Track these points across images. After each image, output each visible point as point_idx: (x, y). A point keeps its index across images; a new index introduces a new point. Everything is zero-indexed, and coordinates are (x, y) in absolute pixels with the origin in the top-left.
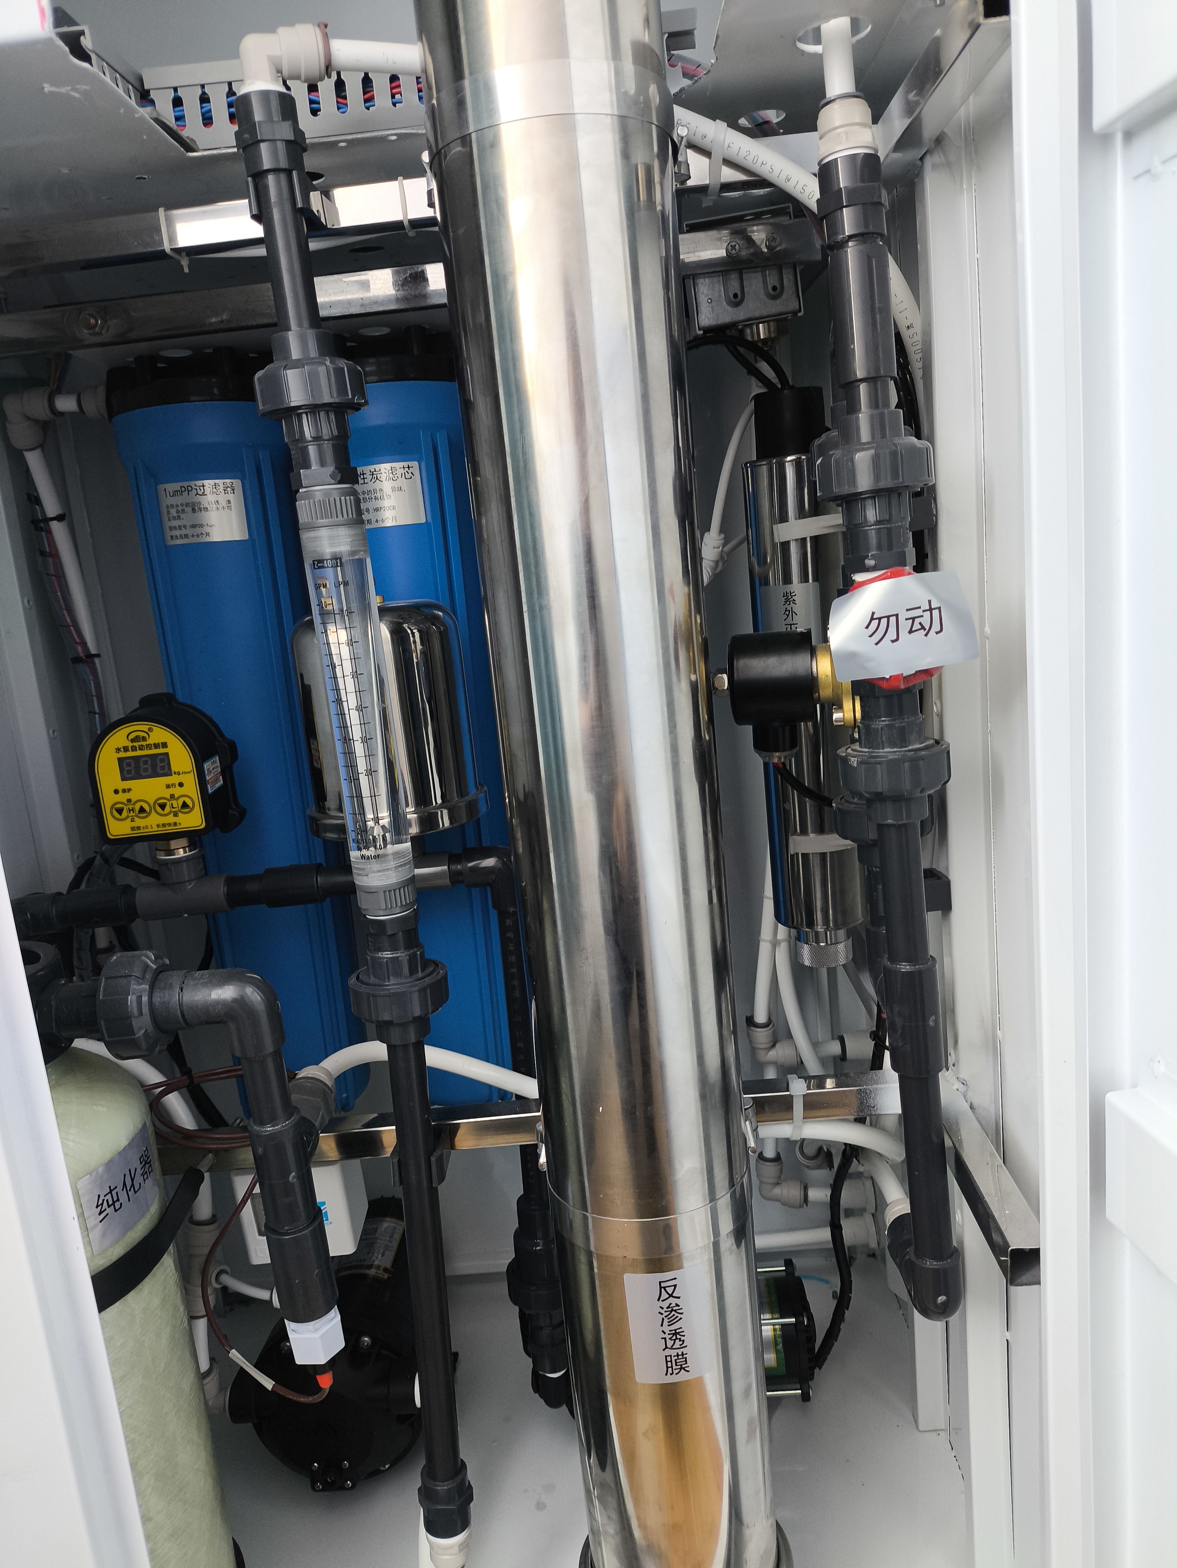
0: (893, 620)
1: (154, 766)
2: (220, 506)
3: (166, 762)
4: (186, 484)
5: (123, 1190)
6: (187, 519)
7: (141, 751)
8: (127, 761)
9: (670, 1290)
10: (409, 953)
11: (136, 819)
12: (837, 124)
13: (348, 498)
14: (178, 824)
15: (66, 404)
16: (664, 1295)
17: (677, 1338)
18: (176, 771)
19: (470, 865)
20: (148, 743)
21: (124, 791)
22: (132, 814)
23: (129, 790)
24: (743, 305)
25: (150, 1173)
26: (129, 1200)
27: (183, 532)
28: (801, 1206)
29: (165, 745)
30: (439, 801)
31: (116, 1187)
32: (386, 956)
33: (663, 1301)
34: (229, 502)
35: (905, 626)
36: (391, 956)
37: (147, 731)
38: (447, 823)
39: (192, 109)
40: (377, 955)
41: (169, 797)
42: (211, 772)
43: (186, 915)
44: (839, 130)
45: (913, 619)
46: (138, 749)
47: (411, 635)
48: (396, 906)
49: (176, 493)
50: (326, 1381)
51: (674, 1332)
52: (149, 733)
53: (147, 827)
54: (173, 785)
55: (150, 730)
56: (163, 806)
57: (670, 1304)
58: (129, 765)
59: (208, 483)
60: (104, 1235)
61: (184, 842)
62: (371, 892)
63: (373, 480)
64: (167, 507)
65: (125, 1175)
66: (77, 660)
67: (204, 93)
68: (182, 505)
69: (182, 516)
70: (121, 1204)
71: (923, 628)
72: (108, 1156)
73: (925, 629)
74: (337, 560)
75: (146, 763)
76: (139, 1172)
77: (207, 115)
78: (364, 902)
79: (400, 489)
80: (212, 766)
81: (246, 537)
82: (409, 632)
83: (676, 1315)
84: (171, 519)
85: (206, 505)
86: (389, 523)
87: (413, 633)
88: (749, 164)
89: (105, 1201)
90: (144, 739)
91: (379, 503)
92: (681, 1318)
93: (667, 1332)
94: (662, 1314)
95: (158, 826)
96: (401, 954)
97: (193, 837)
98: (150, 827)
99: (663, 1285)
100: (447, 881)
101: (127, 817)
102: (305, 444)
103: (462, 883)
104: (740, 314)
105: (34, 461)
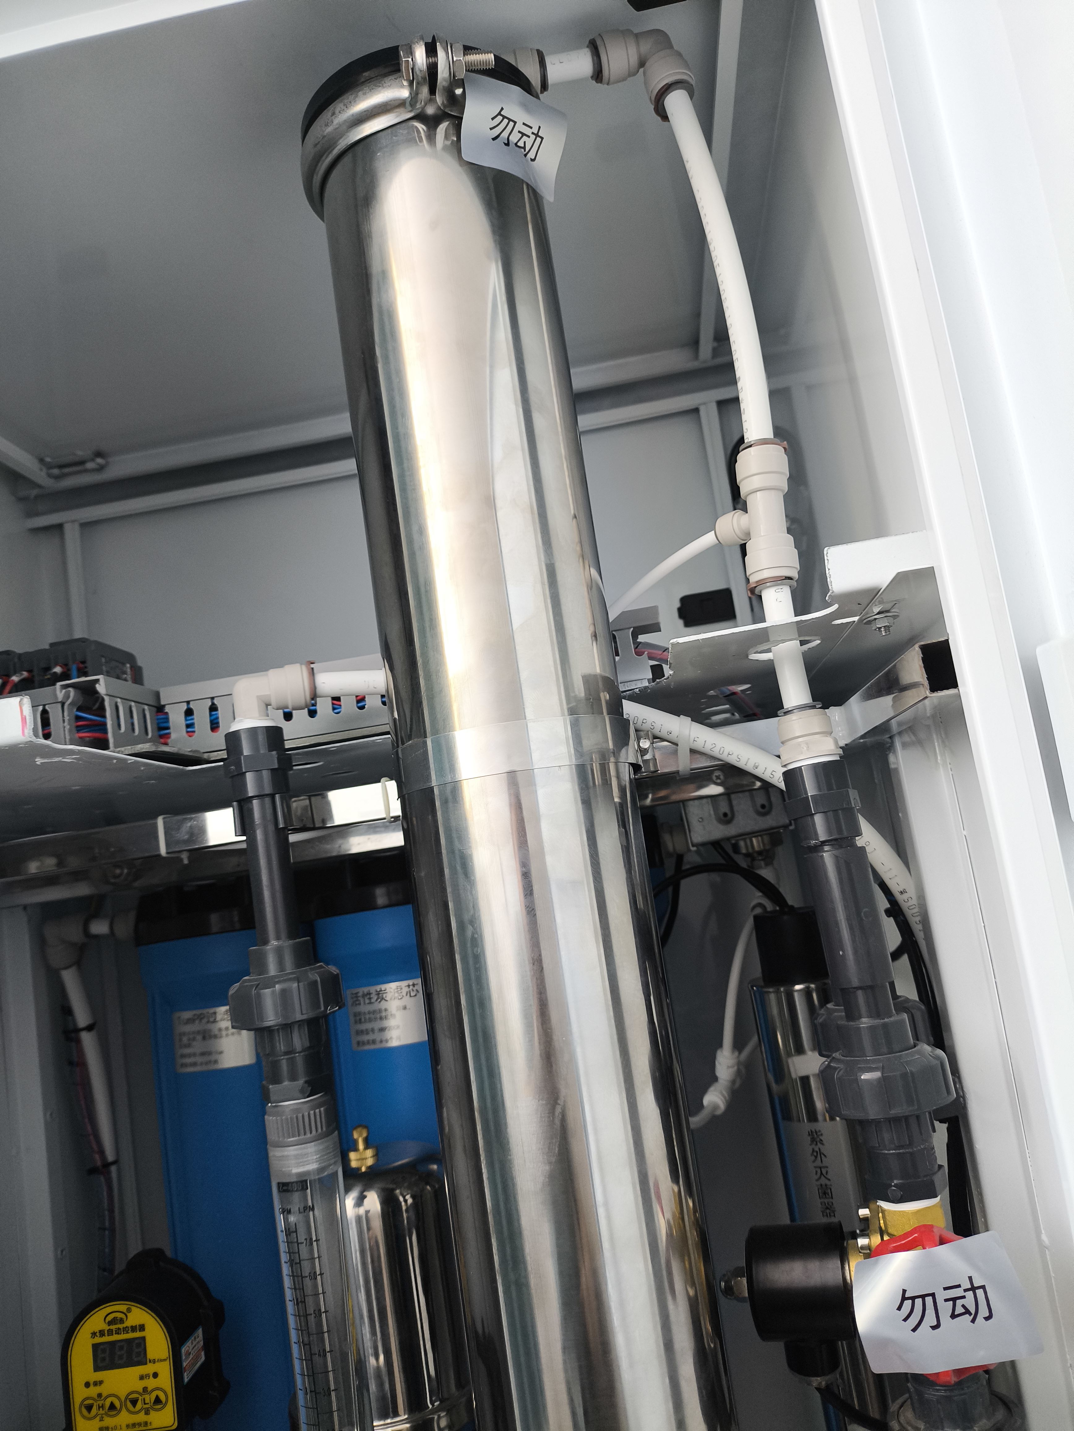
0: (929, 1300)
1: (130, 1352)
2: (230, 1032)
3: (143, 1346)
4: (198, 1012)
6: (198, 1046)
7: (117, 1335)
8: (102, 1347)
11: (105, 1418)
12: (797, 735)
14: (149, 1424)
15: (100, 928)
18: (152, 1358)
20: (124, 1325)
21: (96, 1384)
22: (101, 1411)
23: (101, 1383)
24: (735, 822)
27: (194, 1060)
29: (142, 1328)
35: (945, 1309)
37: (125, 1311)
39: (201, 718)
41: (141, 1391)
42: (190, 1353)
44: (800, 740)
45: (954, 1300)
46: (114, 1332)
47: (403, 1203)
49: (189, 1020)
52: (128, 1314)
54: (147, 1376)
55: (129, 1310)
56: (134, 1402)
58: (103, 1352)
59: (222, 1008)
63: (379, 1000)
64: (180, 1035)
67: (213, 704)
68: (194, 1032)
69: (194, 1044)
71: (967, 1312)
73: (970, 1314)
74: (303, 1182)
75: (121, 1348)
77: (215, 721)
80: (193, 1345)
81: (253, 1060)
84: (183, 1048)
85: (217, 1032)
86: (394, 1043)
91: (385, 1023)
95: (127, 1426)
98: (119, 1427)
101: (95, 1417)
102: (276, 1059)
104: (731, 831)
105: (69, 977)
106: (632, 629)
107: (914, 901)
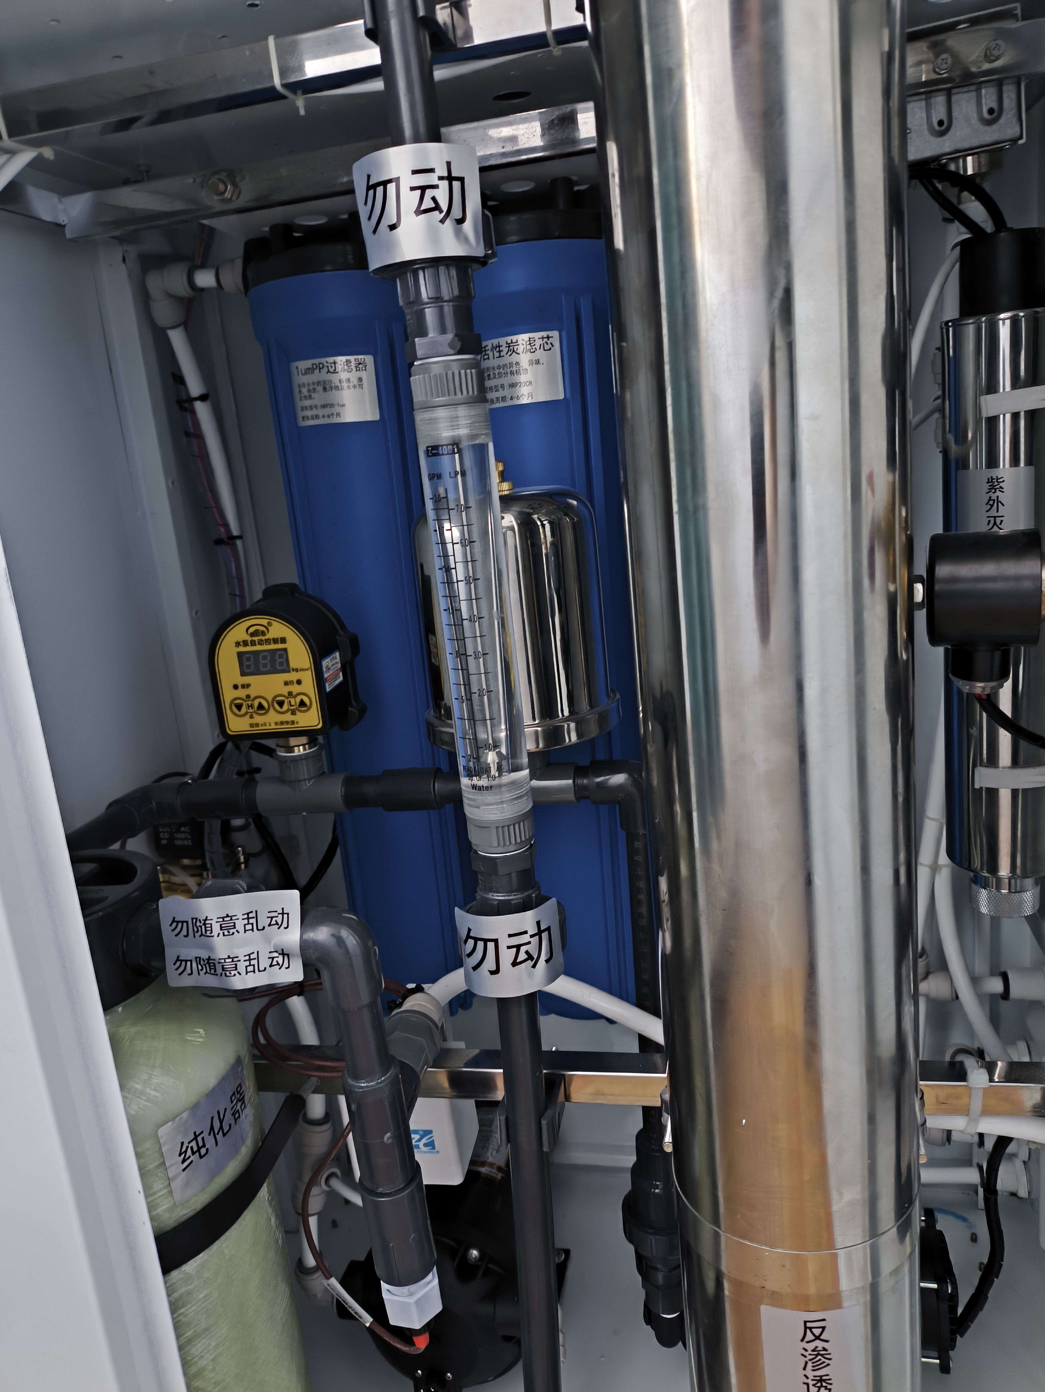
1: (273, 662)
2: (351, 384)
3: (285, 657)
4: (317, 361)
5: (210, 1134)
6: (318, 398)
7: (260, 646)
8: (246, 655)
9: (817, 1332)
10: (523, 895)
11: (255, 715)
13: (468, 371)
14: (295, 723)
15: (205, 279)
16: (809, 1336)
17: (822, 1386)
18: (295, 667)
19: (599, 780)
20: (267, 637)
21: (243, 686)
22: (250, 710)
23: (248, 686)
24: (951, 132)
25: (242, 1111)
26: (217, 1144)
27: (314, 412)
29: (283, 640)
30: (566, 713)
31: (202, 1132)
32: (497, 898)
33: (808, 1342)
34: (360, 379)
36: (503, 898)
37: (266, 624)
38: (574, 738)
40: (487, 896)
41: (287, 695)
42: (330, 668)
43: (304, 814)
46: (257, 643)
47: (540, 527)
48: (510, 843)
49: (308, 371)
50: (422, 1343)
51: (818, 1378)
52: (269, 628)
53: (265, 724)
54: (291, 682)
55: (270, 624)
56: (281, 704)
57: (817, 1347)
58: (248, 659)
59: (341, 360)
60: (187, 1184)
61: (304, 740)
62: (483, 827)
63: (510, 353)
64: (299, 386)
65: (212, 1118)
66: (219, 542)
68: (313, 383)
69: (313, 395)
70: (207, 1150)
72: (193, 1099)
74: (456, 445)
75: (265, 658)
76: (229, 1114)
78: (474, 836)
79: (538, 362)
80: (332, 663)
81: (377, 417)
82: (539, 523)
83: (823, 1360)
84: (303, 399)
85: (338, 384)
86: (525, 400)
87: (543, 526)
89: (189, 1149)
90: (263, 633)
91: (516, 378)
92: (828, 1365)
93: (811, 1377)
94: (805, 1357)
95: (276, 724)
96: (515, 897)
97: (311, 735)
98: (268, 724)
99: (809, 1325)
100: (571, 796)
101: (246, 714)
102: (422, 307)
103: (588, 798)
104: (944, 145)
105: (177, 339)
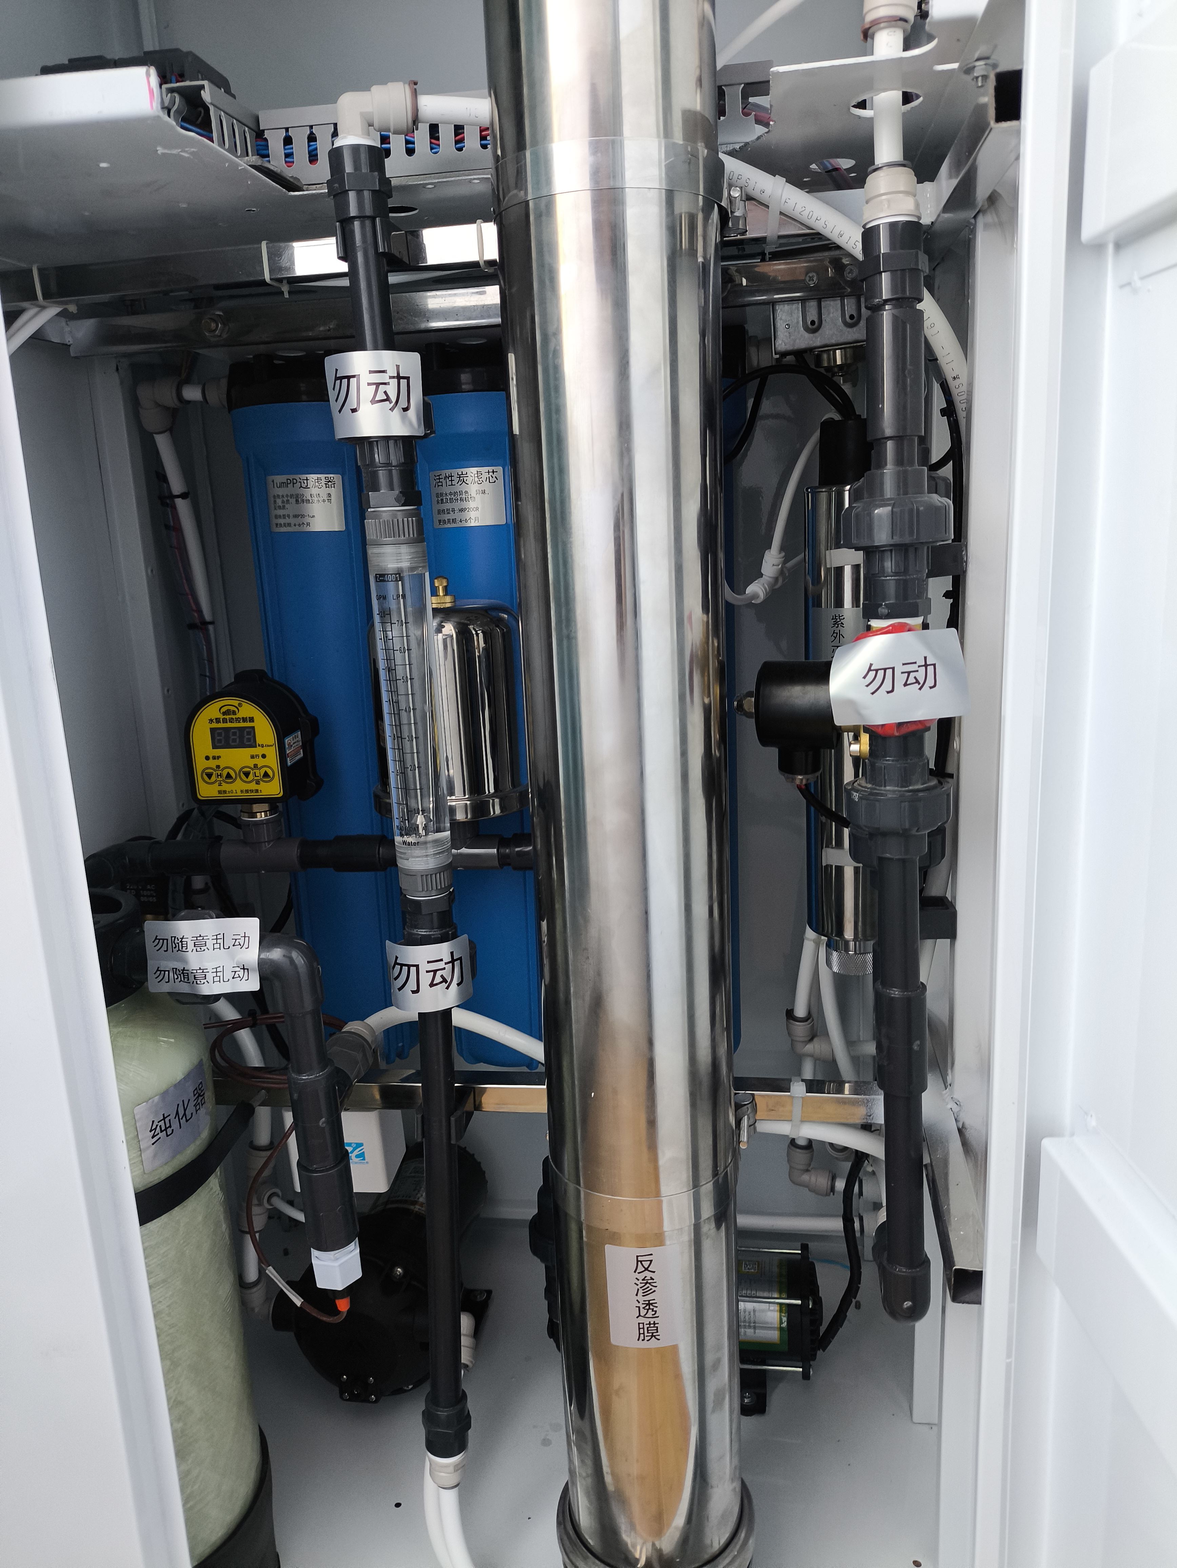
0: (889, 672)
1: (241, 737)
2: (321, 499)
3: (252, 734)
4: (291, 477)
5: (175, 1118)
6: (291, 509)
7: (230, 723)
8: (218, 731)
9: (646, 1264)
10: (441, 932)
11: (223, 784)
12: (883, 191)
13: (410, 519)
14: (259, 792)
15: (192, 393)
16: (641, 1269)
17: (649, 1308)
18: (260, 744)
19: (517, 849)
20: (237, 716)
21: (214, 758)
22: (219, 779)
23: (219, 757)
24: (820, 331)
25: (202, 1105)
26: (180, 1128)
27: (287, 521)
28: (827, 1195)
29: (252, 720)
30: (492, 790)
31: (169, 1115)
32: (420, 933)
33: (639, 1273)
34: (329, 495)
35: (900, 679)
36: (425, 933)
37: (237, 706)
38: (498, 811)
39: (300, 147)
40: (412, 931)
41: (252, 766)
42: (292, 746)
43: (263, 872)
44: (884, 197)
45: (909, 673)
46: (228, 721)
47: (475, 635)
48: (432, 889)
49: (283, 485)
50: (343, 1305)
51: (647, 1302)
52: (239, 708)
53: (232, 792)
54: (257, 756)
55: (240, 705)
56: (247, 774)
57: (646, 1277)
58: (220, 734)
59: (312, 477)
60: (155, 1156)
61: (266, 807)
62: (411, 874)
63: (460, 483)
64: (274, 496)
65: (178, 1105)
66: (192, 626)
67: (312, 133)
68: (287, 496)
69: (287, 506)
70: (173, 1130)
71: (917, 682)
72: (164, 1087)
73: (919, 684)
74: (398, 574)
75: (234, 734)
76: (192, 1103)
77: (314, 153)
78: (404, 883)
79: (484, 492)
80: (294, 741)
81: (343, 528)
82: (474, 632)
83: (651, 1287)
84: (277, 508)
85: (309, 498)
86: (473, 524)
87: (477, 635)
88: (804, 218)
89: (158, 1126)
90: (234, 713)
91: (464, 505)
92: (655, 1291)
93: (642, 1302)
94: (638, 1285)
95: (242, 791)
96: (435, 933)
97: (272, 802)
98: (234, 792)
99: (640, 1259)
100: (496, 863)
101: (216, 781)
102: (375, 469)
103: (509, 864)
104: (816, 340)
105: (163, 443)
106: (743, 85)
107: (964, 388)
